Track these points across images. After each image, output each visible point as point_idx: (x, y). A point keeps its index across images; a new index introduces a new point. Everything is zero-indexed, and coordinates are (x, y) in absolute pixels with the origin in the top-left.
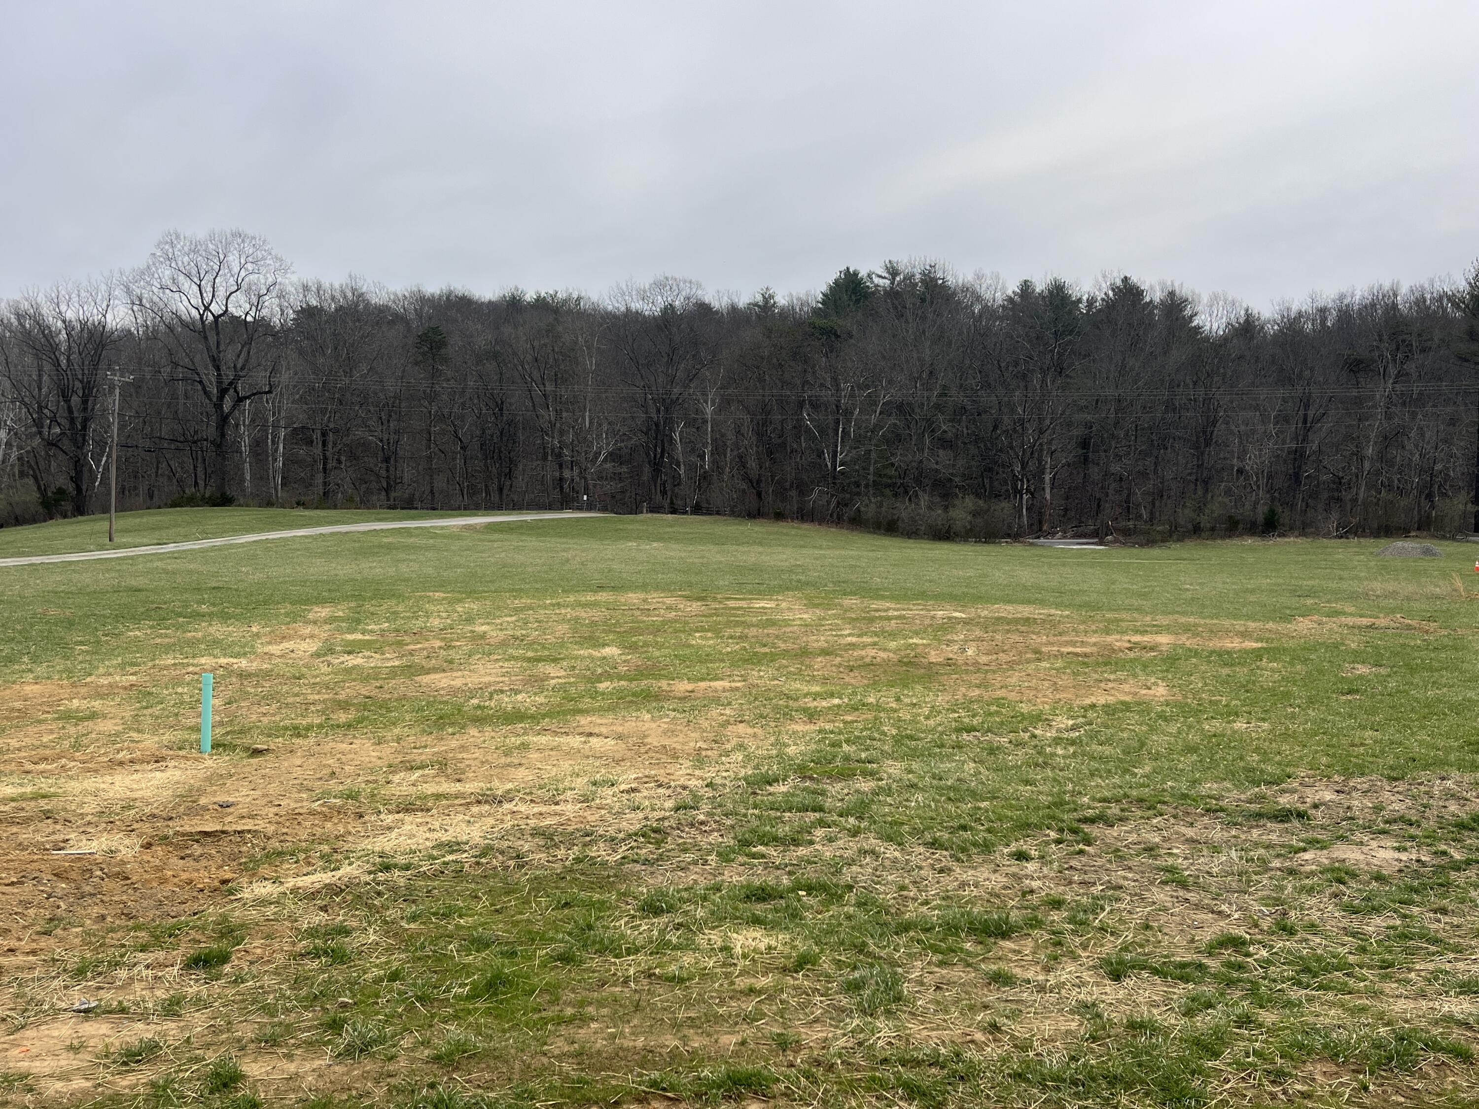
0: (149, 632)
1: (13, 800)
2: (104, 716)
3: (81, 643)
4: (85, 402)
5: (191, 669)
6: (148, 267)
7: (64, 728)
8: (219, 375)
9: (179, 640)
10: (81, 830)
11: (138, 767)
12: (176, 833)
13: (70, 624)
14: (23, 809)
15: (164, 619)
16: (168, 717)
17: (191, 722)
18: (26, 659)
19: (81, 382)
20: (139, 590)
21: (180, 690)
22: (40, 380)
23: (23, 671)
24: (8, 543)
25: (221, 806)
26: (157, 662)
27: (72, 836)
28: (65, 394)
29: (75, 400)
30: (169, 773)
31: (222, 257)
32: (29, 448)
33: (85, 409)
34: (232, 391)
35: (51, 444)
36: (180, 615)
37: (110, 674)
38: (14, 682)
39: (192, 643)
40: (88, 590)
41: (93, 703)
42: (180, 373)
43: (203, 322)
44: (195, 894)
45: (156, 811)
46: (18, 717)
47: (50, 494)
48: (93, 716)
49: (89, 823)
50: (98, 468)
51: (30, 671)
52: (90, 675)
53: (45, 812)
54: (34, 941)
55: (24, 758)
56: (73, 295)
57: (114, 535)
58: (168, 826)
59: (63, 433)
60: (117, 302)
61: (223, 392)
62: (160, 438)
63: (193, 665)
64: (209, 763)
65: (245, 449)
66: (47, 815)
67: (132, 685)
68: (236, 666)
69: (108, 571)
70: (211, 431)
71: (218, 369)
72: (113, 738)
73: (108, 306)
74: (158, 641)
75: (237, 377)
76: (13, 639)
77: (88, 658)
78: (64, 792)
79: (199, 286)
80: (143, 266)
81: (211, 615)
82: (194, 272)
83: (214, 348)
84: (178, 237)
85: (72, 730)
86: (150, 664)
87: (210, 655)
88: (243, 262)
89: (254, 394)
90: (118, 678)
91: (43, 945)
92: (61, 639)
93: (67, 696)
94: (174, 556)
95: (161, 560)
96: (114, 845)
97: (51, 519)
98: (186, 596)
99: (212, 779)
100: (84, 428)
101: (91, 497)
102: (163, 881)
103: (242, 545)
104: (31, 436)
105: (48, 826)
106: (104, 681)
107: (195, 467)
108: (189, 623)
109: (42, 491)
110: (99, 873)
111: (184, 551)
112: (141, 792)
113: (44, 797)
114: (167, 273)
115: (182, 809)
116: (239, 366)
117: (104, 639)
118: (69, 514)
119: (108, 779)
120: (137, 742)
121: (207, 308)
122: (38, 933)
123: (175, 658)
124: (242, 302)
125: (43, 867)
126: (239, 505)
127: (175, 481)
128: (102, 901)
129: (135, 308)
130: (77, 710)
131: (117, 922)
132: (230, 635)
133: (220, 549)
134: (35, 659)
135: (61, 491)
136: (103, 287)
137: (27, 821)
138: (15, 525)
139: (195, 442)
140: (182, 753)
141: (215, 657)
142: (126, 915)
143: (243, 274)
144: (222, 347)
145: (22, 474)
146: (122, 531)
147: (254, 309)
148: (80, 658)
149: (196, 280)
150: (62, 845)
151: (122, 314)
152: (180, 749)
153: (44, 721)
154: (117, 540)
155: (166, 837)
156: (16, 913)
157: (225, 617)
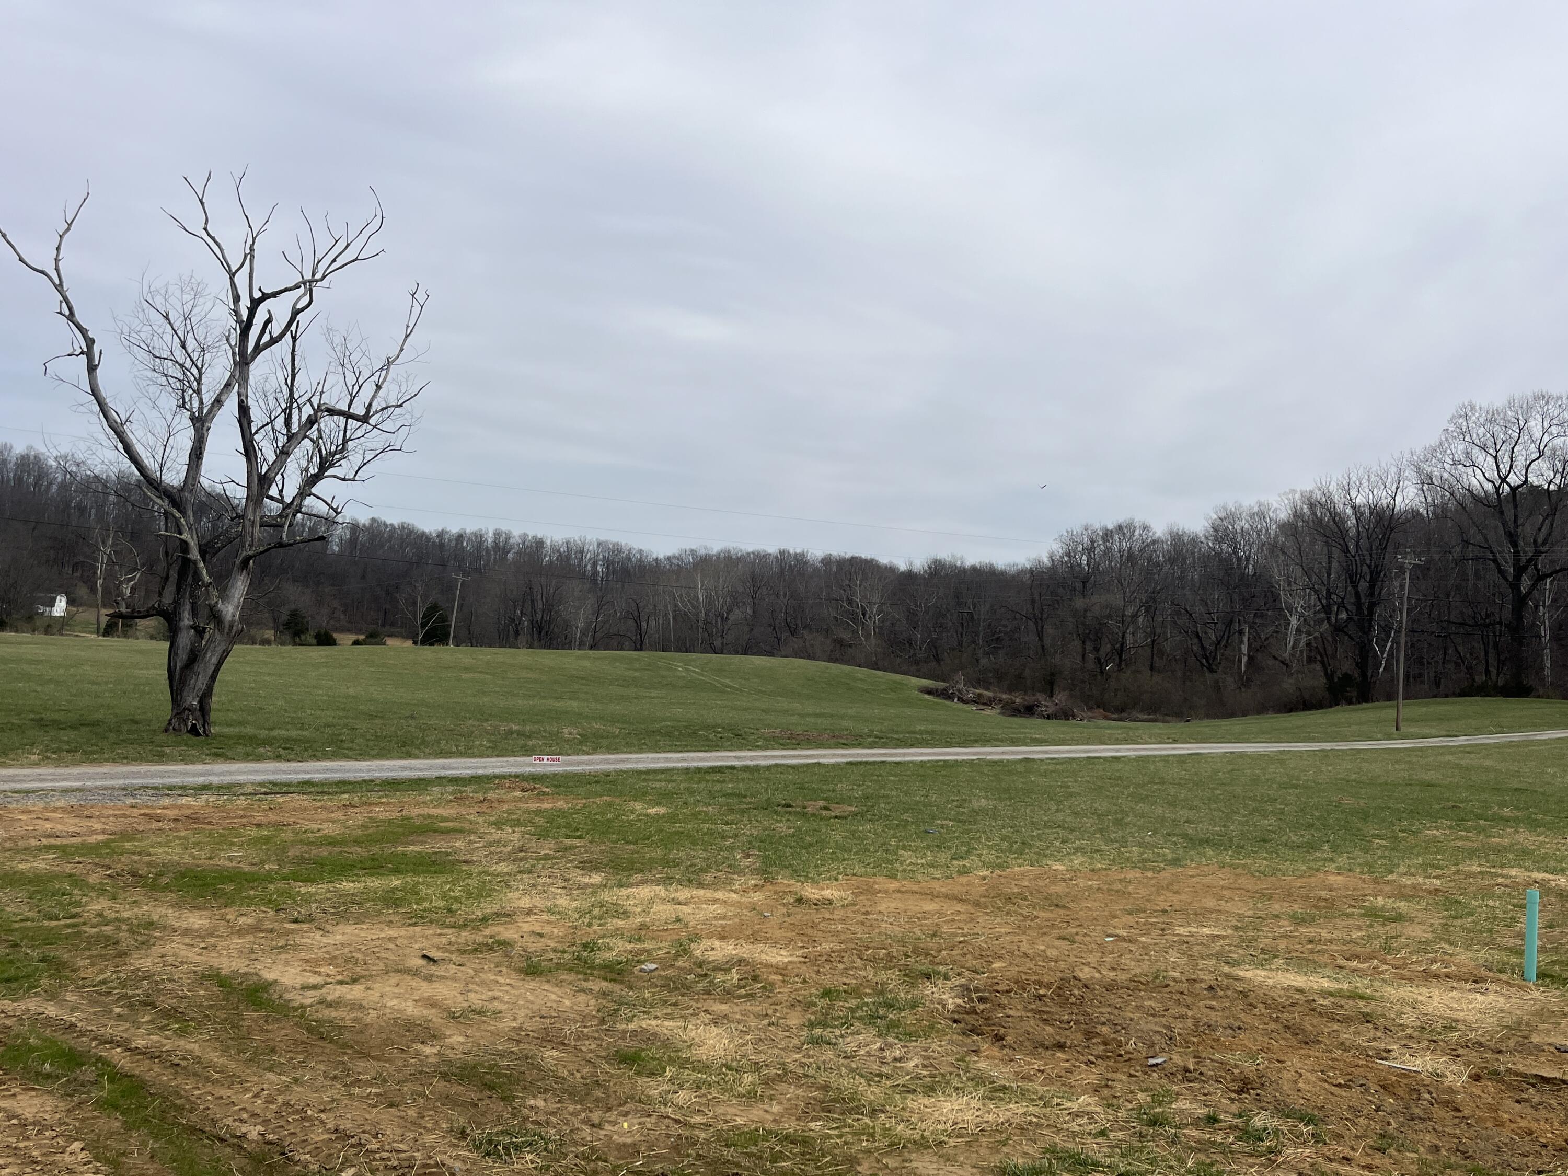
0: (1447, 832)
1: (1331, 994)
2: (1412, 920)
3: (1379, 837)
4: (1372, 587)
5: (1500, 880)
6: (1441, 444)
7: (1371, 926)
8: (1517, 552)
9: (1483, 846)
10: (1403, 1043)
11: (1455, 984)
12: (1509, 1071)
13: (1365, 816)
14: (1342, 1006)
15: (1463, 820)
16: (1481, 932)
17: (1510, 942)
18: (1326, 847)
19: (1369, 567)
20: (1432, 785)
21: (1491, 903)
22: (1330, 567)
23: (1325, 859)
24: (1297, 727)
25: (1559, 1050)
26: (1461, 867)
27: (1395, 1047)
28: (1353, 579)
29: (1363, 585)
30: (1491, 997)
31: (1522, 423)
32: (1317, 634)
33: (1372, 594)
34: (1531, 569)
35: (1338, 629)
36: (1479, 817)
37: (1412, 874)
38: (1318, 870)
39: (1499, 850)
40: (1379, 781)
41: (1398, 904)
42: (1471, 552)
43: (1499, 495)
44: (1538, 1148)
45: (1483, 1040)
46: (1325, 907)
47: (1336, 680)
48: (1399, 918)
49: (1411, 1037)
50: (1382, 653)
51: (1332, 860)
52: (1392, 872)
53: (1365, 1015)
54: (1368, 1155)
55: (1337, 951)
56: (1364, 481)
57: (1401, 724)
58: (1498, 1060)
59: (1349, 619)
60: (1406, 482)
61: (1520, 570)
62: (1449, 622)
63: (1503, 876)
64: (1537, 994)
65: (1545, 633)
66: (1367, 1018)
67: (1437, 890)
68: (1553, 884)
69: (1397, 762)
70: (1507, 614)
71: (1515, 544)
72: (1423, 947)
73: (1397, 488)
74: (1459, 844)
75: (1538, 553)
76: (1313, 826)
77: (1387, 854)
78: (1382, 997)
79: (1495, 458)
80: (1434, 442)
81: (1516, 820)
82: (1490, 443)
83: (1511, 525)
84: (1473, 408)
85: (1381, 930)
86: (1453, 869)
87: (1521, 867)
88: (1546, 425)
89: (1556, 572)
90: (1420, 880)
91: (1378, 1162)
92: (1359, 830)
93: (1370, 892)
94: (1466, 750)
95: (1452, 753)
96: (1440, 1068)
97: (1337, 704)
98: (1484, 796)
99: (1543, 1014)
100: (1371, 612)
101: (1375, 682)
102: (1499, 1124)
103: (1544, 742)
104: (1319, 622)
105: (1368, 1031)
106: (1408, 881)
107: (1487, 653)
108: (1492, 827)
109: (1329, 676)
110: (1427, 1096)
111: (1477, 745)
112: (1462, 1014)
113: (1361, 997)
114: (1459, 448)
115: (1511, 1043)
116: (1540, 541)
117: (1401, 835)
118: (1354, 700)
119: (1423, 990)
120: (1451, 955)
121: (1504, 480)
122: (1371, 1147)
123: (1479, 865)
124: (1544, 470)
125: (1370, 1076)
126: (1539, 697)
127: (1463, 668)
128: (1434, 1129)
129: (1426, 487)
130: (1383, 909)
131: (1453, 1158)
132: (1542, 844)
133: (1518, 745)
134: (1335, 848)
135: (1347, 677)
136: (1393, 470)
137: (1346, 1020)
138: (1304, 710)
139: (1487, 626)
140: (1504, 977)
141: (1527, 869)
142: (1463, 1153)
143: (1546, 438)
144: (1520, 522)
145: (1310, 660)
146: (1407, 720)
147: (1558, 476)
148: (1379, 852)
149: (1491, 451)
150: (1385, 1055)
151: (1411, 495)
152: (1500, 971)
153: (1351, 915)
154: (1403, 729)
155: (1496, 1073)
156: (1346, 1119)
157: (1534, 825)
